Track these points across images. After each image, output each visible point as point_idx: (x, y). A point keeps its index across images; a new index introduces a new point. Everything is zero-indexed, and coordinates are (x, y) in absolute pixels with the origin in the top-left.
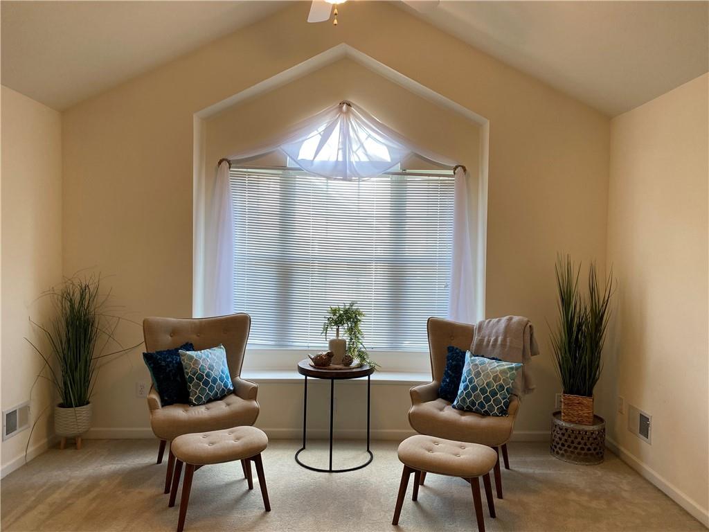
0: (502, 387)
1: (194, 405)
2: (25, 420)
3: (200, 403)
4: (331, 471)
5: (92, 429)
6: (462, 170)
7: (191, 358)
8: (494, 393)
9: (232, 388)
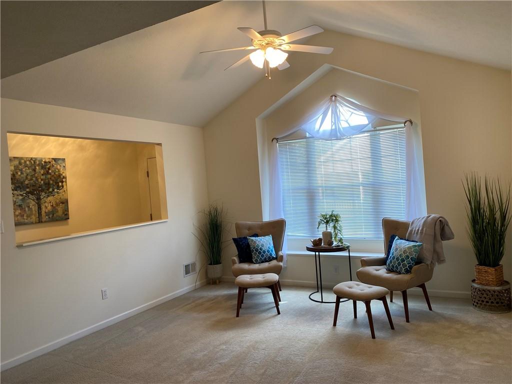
0: (408, 257)
1: (254, 263)
2: (194, 270)
3: (257, 263)
4: (322, 302)
5: (223, 277)
6: (410, 123)
7: (253, 240)
8: (403, 260)
9: (275, 256)
